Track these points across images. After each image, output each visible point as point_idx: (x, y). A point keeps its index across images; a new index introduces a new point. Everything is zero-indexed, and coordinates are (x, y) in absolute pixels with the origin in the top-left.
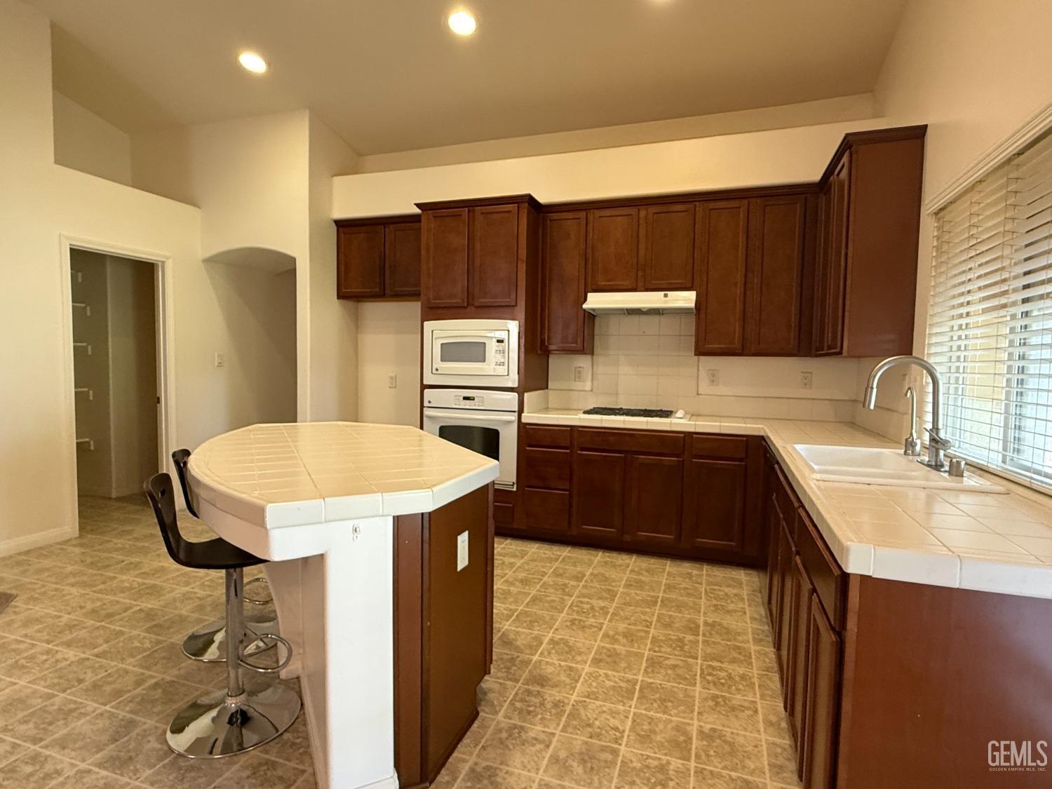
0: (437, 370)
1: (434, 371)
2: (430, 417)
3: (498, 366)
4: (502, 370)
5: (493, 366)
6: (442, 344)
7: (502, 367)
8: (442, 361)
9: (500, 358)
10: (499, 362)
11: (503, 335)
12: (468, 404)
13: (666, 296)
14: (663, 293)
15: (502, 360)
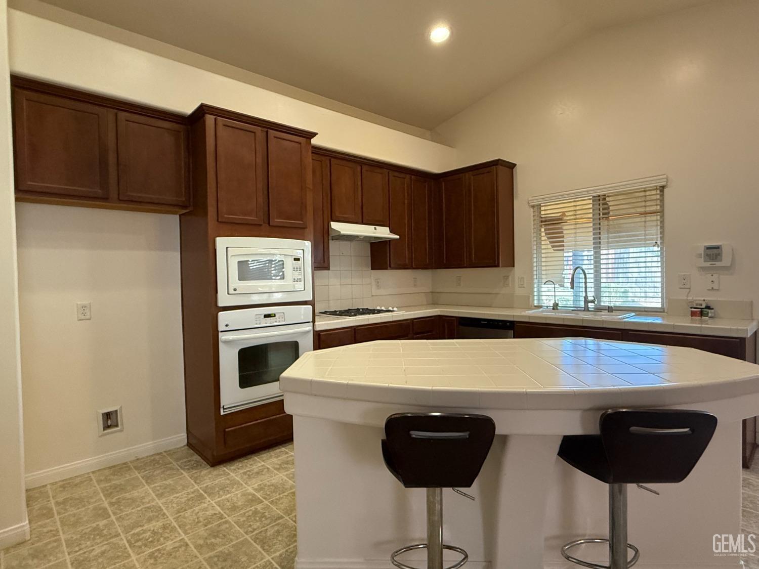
0: (235, 290)
1: (231, 291)
2: (227, 342)
3: (296, 283)
4: (299, 286)
5: (291, 282)
6: (239, 262)
7: (298, 283)
8: (240, 279)
9: (297, 275)
10: (296, 278)
11: (299, 254)
12: (269, 322)
13: (375, 229)
14: (374, 227)
15: (300, 277)
